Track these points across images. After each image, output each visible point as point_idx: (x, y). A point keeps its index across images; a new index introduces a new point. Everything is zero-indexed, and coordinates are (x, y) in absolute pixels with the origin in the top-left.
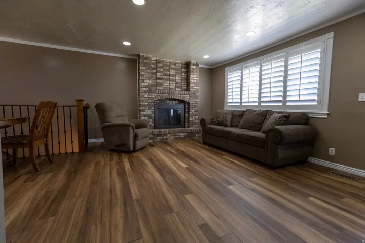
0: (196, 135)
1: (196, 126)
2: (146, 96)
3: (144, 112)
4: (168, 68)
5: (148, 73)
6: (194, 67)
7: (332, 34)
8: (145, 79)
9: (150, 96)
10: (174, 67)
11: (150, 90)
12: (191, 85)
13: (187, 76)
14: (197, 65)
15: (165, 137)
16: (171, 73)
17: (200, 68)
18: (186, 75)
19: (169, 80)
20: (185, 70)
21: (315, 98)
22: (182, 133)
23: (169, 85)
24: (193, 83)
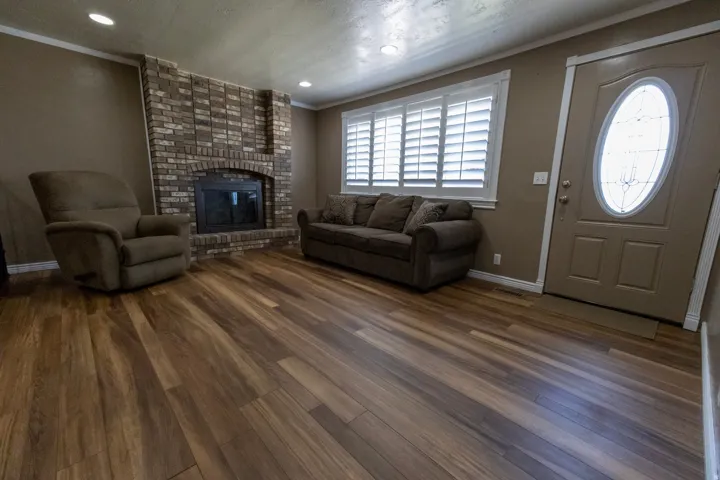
0: (290, 242)
1: (288, 225)
2: (171, 161)
3: (170, 196)
4: (221, 100)
5: (172, 106)
6: (281, 104)
7: (507, 74)
8: (165, 119)
9: (183, 162)
10: (235, 98)
11: (180, 147)
12: (275, 142)
13: (266, 122)
14: (286, 100)
15: (225, 250)
16: (229, 112)
17: (293, 106)
18: (263, 119)
19: (227, 127)
20: (261, 109)
21: (481, 176)
22: (261, 239)
23: (228, 140)
24: (280, 138)
